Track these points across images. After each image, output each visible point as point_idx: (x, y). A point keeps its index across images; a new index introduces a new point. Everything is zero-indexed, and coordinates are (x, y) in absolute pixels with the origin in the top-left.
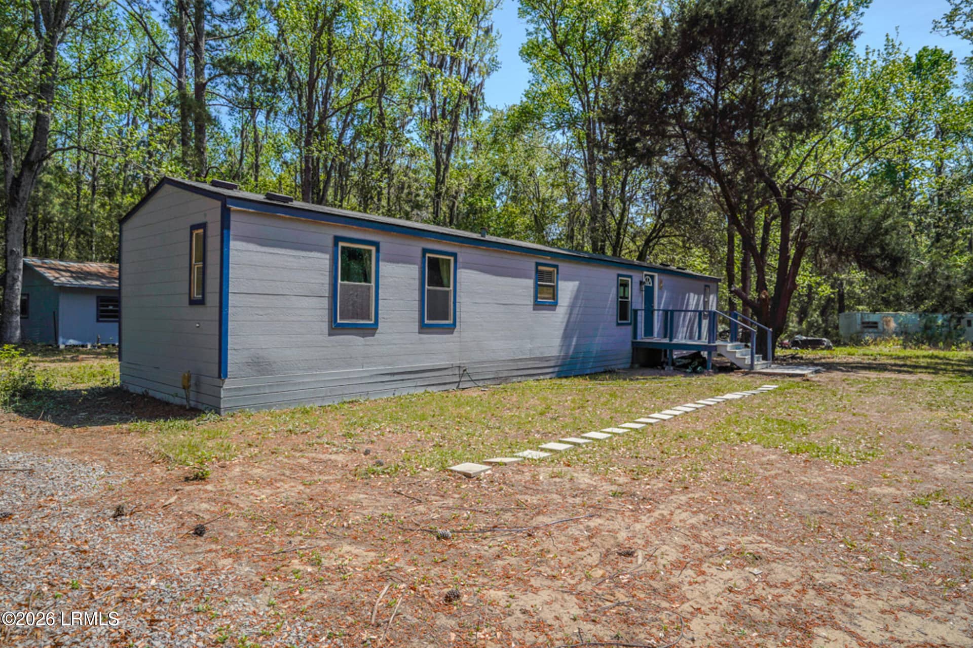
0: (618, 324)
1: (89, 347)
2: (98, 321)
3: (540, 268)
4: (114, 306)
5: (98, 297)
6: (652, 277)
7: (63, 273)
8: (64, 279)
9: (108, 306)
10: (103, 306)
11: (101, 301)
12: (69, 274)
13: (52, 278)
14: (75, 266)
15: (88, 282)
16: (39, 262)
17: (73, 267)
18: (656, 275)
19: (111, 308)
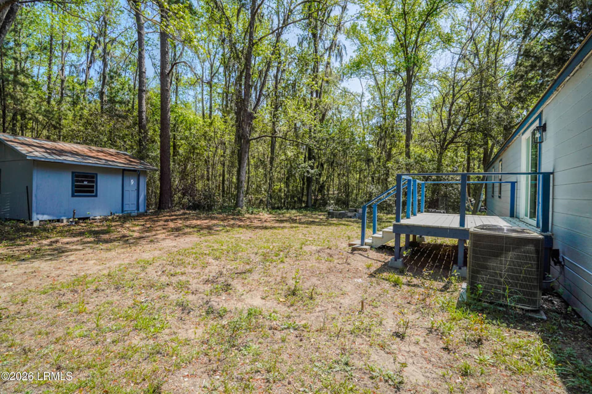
1: (65, 221)
2: (73, 196)
4: (89, 182)
5: (73, 173)
7: (38, 149)
8: (38, 154)
9: (83, 181)
10: (77, 181)
11: (77, 176)
12: (44, 150)
13: (24, 152)
14: (49, 144)
15: (65, 158)
16: (11, 138)
17: (47, 145)
19: (86, 183)
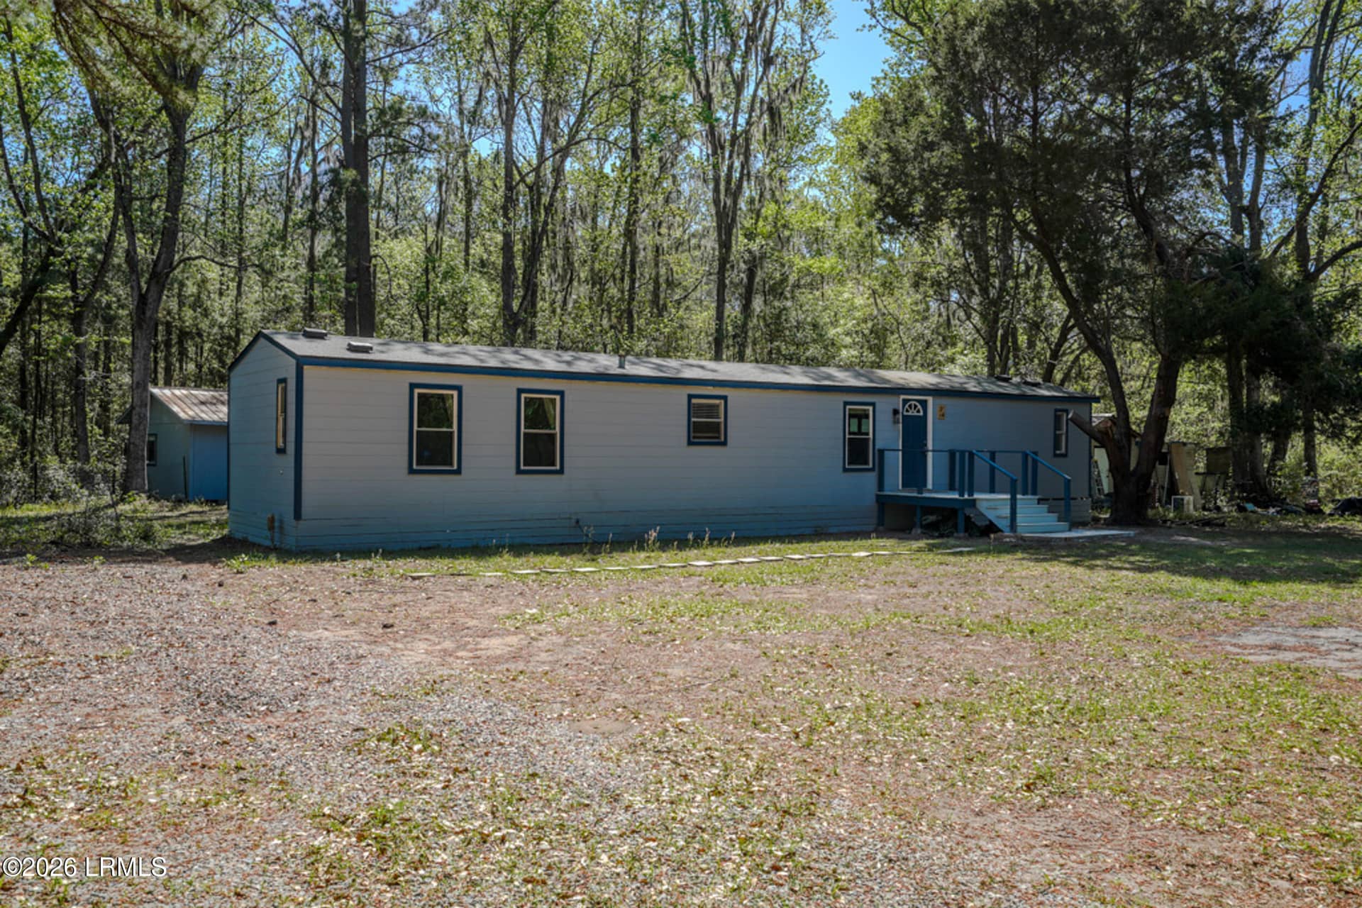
0: (845, 470)
3: (694, 401)
6: (924, 403)
18: (930, 400)
